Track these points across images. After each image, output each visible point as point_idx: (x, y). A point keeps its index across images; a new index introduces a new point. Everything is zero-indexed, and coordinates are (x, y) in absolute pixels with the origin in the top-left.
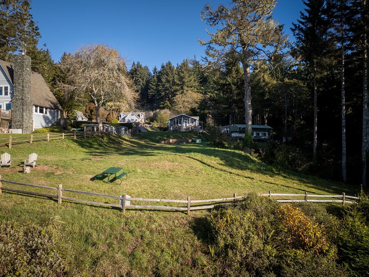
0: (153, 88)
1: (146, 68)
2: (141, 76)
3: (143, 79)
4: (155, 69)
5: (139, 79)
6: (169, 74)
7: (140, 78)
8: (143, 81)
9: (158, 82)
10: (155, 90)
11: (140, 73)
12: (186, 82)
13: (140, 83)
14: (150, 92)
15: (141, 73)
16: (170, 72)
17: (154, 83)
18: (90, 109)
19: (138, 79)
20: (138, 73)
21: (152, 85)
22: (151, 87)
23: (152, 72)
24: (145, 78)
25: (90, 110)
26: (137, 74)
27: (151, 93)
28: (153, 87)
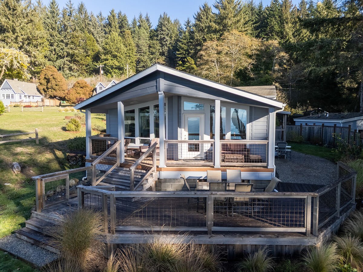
0: (183, 48)
1: (177, 22)
2: (168, 33)
3: (171, 37)
4: (188, 23)
5: (166, 37)
6: (202, 18)
7: (167, 35)
8: (172, 40)
9: (190, 39)
10: (185, 50)
11: (167, 29)
12: (229, 24)
13: (167, 42)
14: (179, 54)
15: (169, 28)
16: (203, 14)
17: (185, 41)
18: (47, 77)
19: (164, 38)
20: (164, 28)
21: (182, 44)
22: (181, 47)
23: (184, 27)
24: (174, 35)
25: (46, 80)
26: (162, 30)
27: (180, 56)
28: (183, 46)
